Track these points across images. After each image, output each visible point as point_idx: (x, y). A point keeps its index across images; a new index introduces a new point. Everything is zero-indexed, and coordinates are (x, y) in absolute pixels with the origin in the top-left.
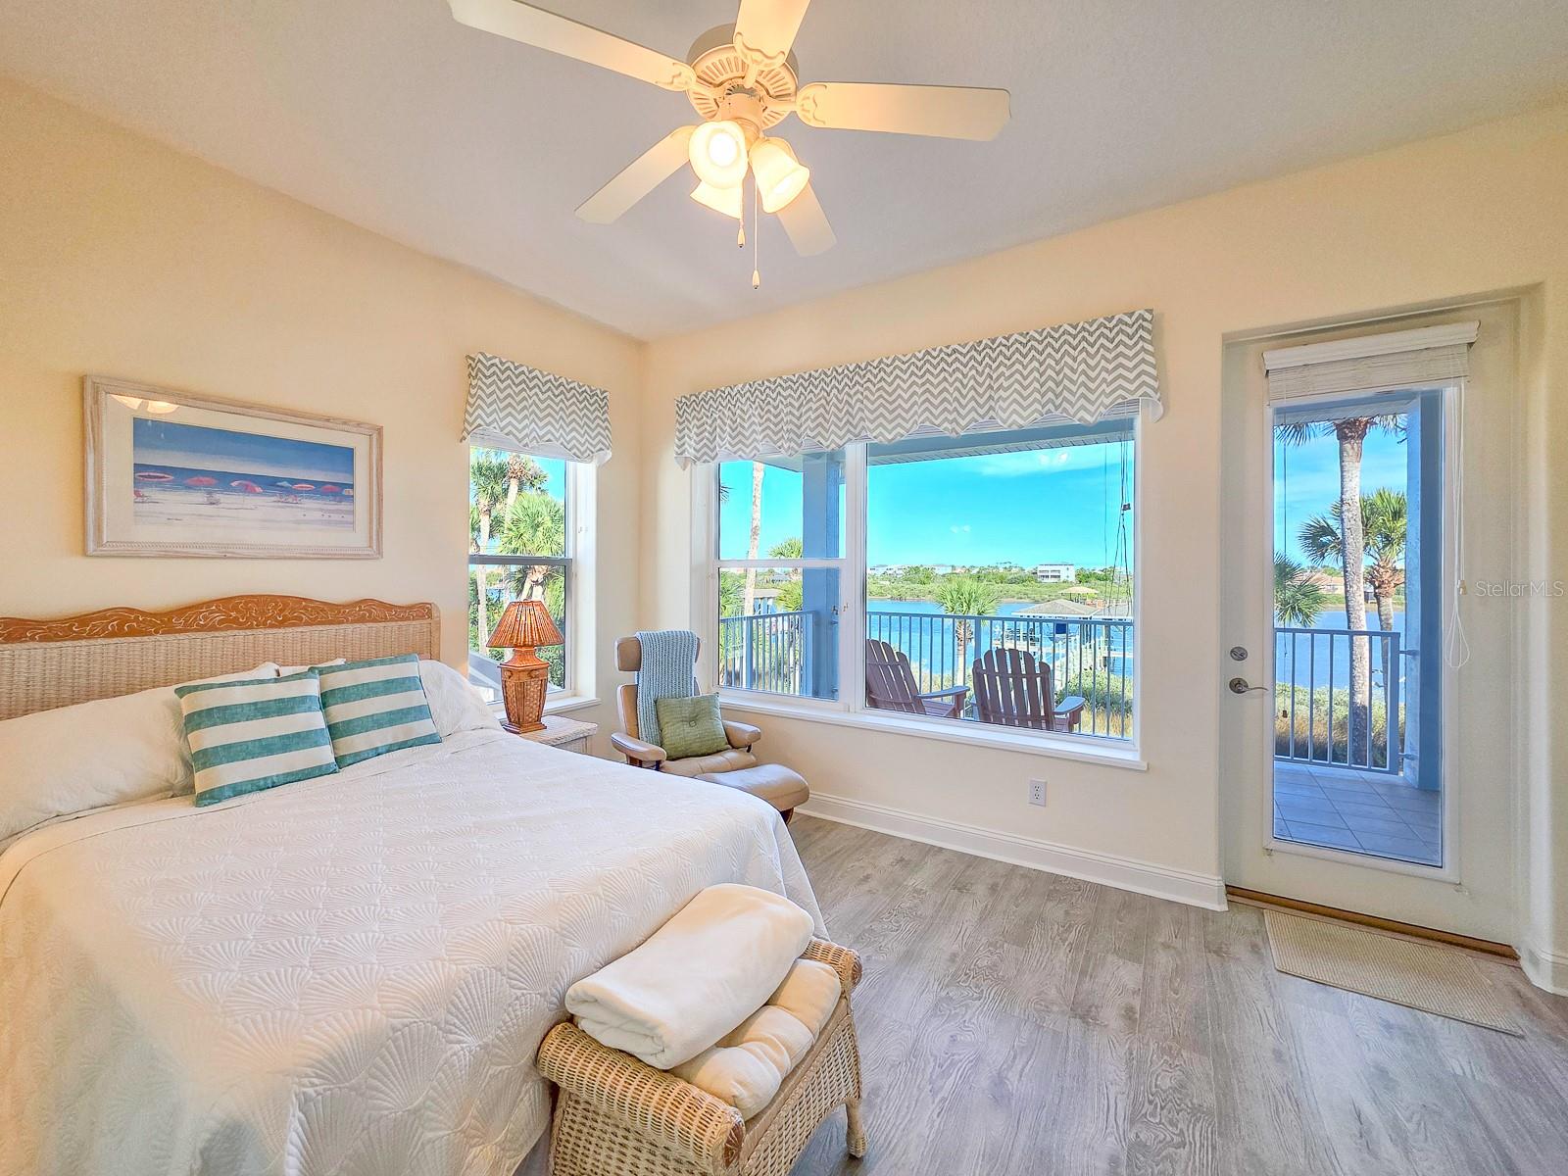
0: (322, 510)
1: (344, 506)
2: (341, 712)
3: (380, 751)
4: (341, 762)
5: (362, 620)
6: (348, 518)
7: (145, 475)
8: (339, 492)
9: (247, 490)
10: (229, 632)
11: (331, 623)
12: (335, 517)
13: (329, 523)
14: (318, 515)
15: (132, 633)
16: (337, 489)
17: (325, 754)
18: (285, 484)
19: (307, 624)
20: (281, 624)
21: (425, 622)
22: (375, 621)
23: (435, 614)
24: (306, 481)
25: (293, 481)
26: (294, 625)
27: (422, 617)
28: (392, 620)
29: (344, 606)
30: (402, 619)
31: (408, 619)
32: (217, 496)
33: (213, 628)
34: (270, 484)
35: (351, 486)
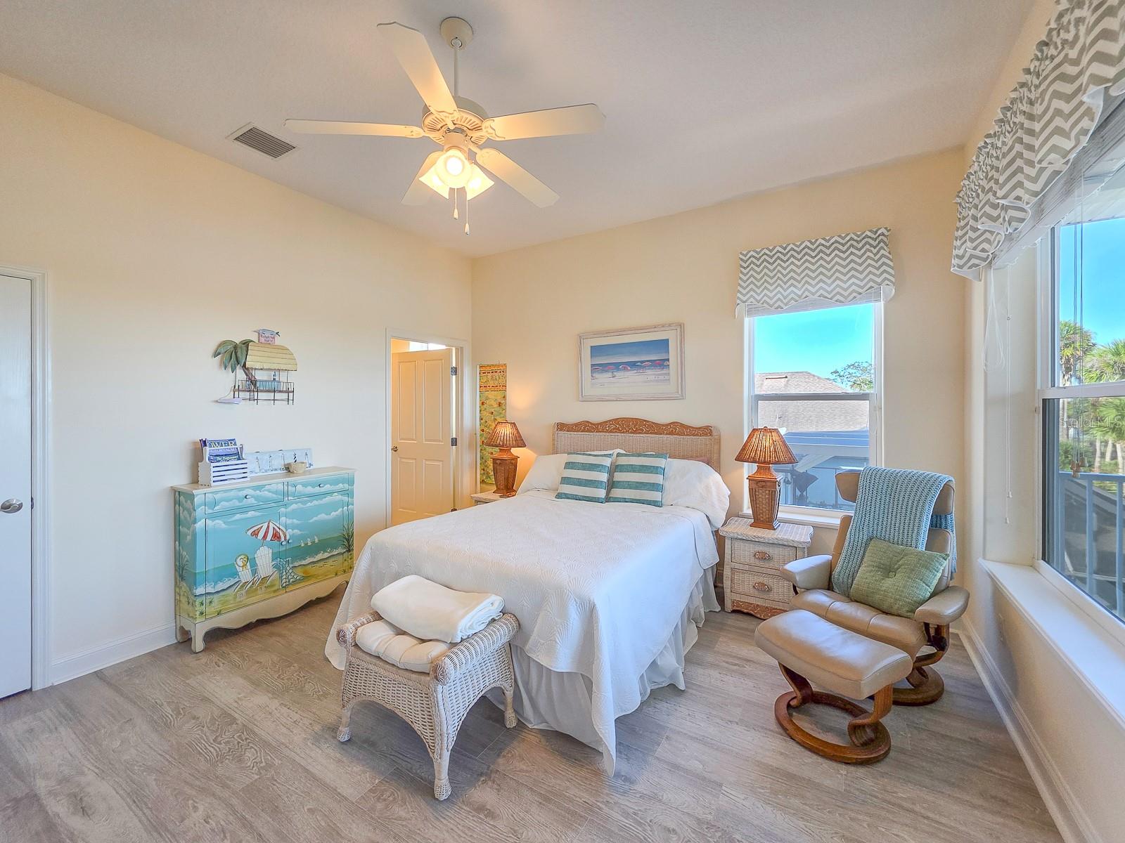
0: (654, 374)
1: (664, 371)
2: (619, 477)
3: (627, 500)
4: (608, 499)
5: (671, 433)
6: (667, 377)
7: (595, 368)
8: (662, 364)
9: (625, 369)
10: (616, 434)
11: (656, 433)
12: (661, 377)
13: (657, 381)
14: (652, 378)
15: (588, 431)
16: (661, 362)
17: (602, 493)
18: (639, 364)
19: (645, 433)
20: (634, 432)
21: (707, 437)
22: (677, 434)
23: (714, 433)
24: (648, 361)
25: (642, 362)
26: (640, 433)
27: (706, 435)
28: (687, 435)
29: (663, 425)
30: (694, 435)
31: (697, 435)
32: (615, 373)
33: (611, 432)
34: (633, 365)
35: (668, 360)
